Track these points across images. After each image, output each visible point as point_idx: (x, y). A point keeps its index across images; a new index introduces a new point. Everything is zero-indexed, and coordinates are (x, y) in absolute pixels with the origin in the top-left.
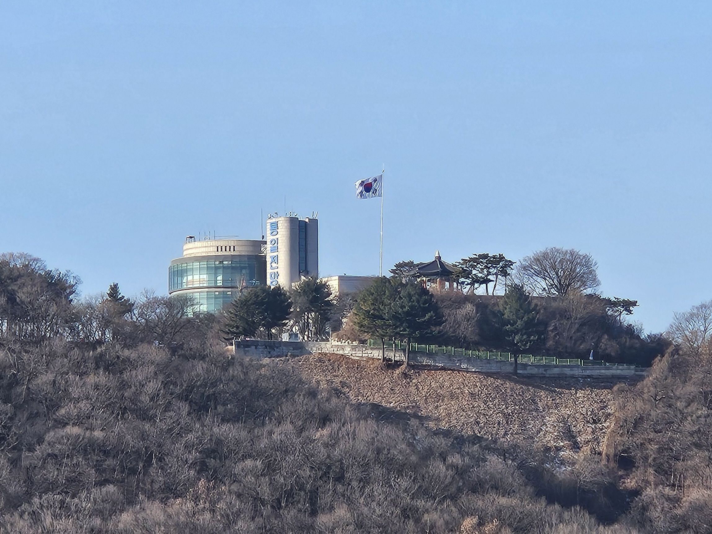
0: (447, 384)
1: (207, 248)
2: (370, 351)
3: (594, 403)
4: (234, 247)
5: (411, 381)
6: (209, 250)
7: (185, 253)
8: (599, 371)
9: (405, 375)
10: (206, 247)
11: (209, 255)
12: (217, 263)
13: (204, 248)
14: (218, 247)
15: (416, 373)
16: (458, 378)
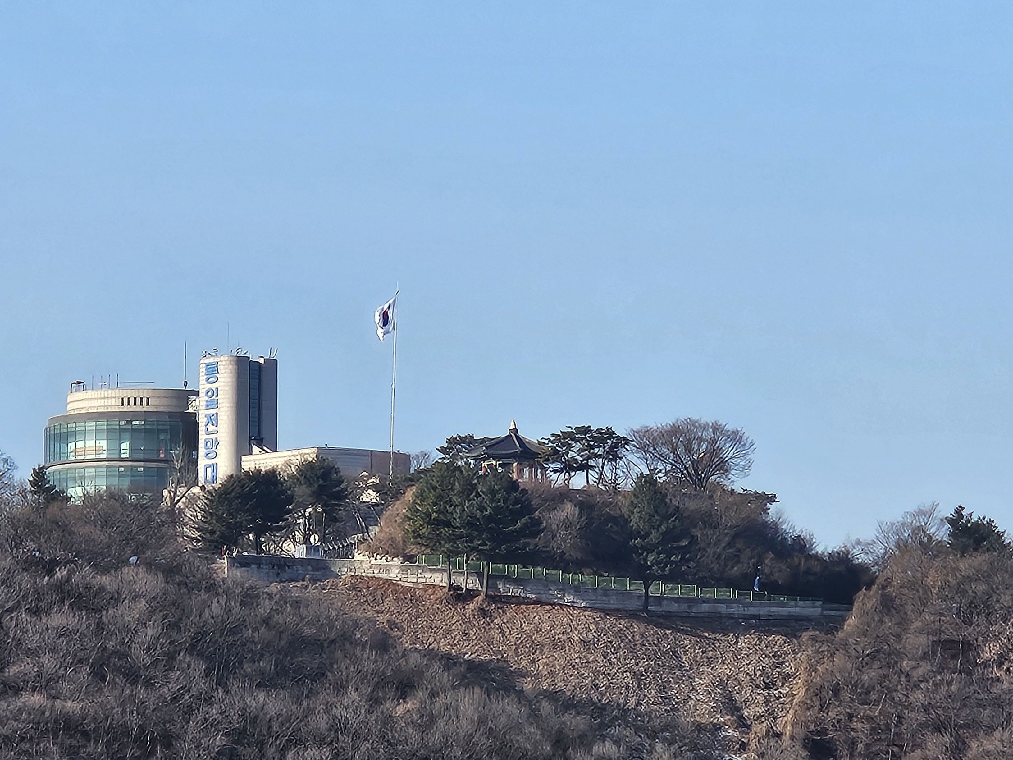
0: (546, 626)
1: (106, 400)
2: (428, 575)
3: (764, 658)
4: (148, 399)
5: (492, 622)
6: (110, 404)
7: (69, 407)
8: (768, 609)
9: (483, 612)
10: (104, 398)
11: (109, 410)
12: (123, 423)
13: (103, 401)
14: (123, 399)
15: (498, 608)
16: (562, 617)
